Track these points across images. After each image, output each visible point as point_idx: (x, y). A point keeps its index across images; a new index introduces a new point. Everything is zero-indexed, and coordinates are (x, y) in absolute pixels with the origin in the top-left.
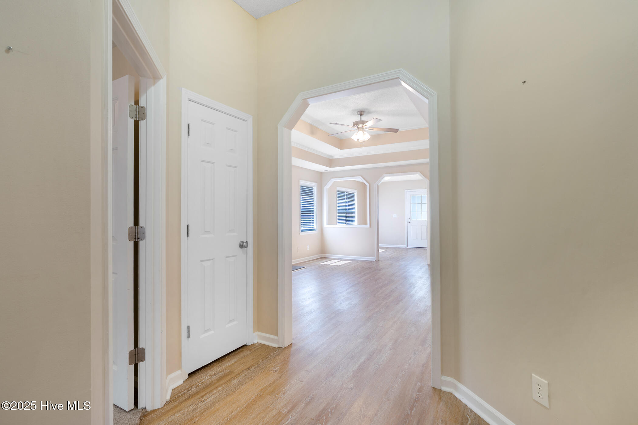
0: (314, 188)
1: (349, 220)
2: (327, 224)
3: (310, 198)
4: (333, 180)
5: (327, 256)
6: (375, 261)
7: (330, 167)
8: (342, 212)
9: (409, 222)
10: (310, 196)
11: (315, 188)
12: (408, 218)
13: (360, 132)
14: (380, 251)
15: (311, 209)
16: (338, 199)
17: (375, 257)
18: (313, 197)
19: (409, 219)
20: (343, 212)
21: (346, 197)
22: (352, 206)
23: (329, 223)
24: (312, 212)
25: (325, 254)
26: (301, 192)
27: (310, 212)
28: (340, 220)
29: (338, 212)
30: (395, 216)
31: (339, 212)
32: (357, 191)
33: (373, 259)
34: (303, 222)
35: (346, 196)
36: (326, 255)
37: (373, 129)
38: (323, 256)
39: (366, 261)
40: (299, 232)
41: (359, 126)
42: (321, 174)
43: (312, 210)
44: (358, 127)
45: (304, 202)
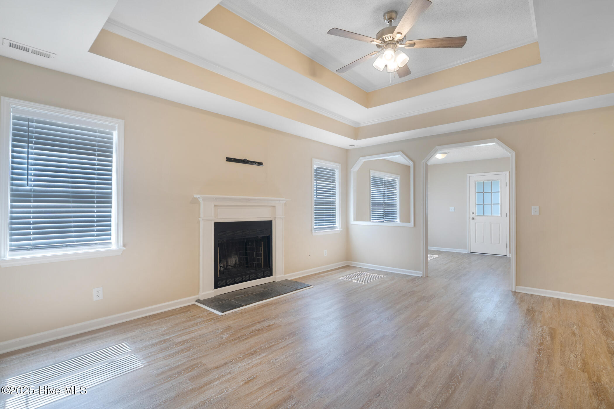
0: (336, 170)
1: (389, 215)
2: (354, 220)
3: (331, 184)
4: (363, 160)
5: (354, 264)
6: (422, 277)
7: (356, 139)
8: (377, 204)
9: (473, 219)
10: (331, 182)
11: (338, 170)
12: (471, 213)
13: (389, 52)
14: (431, 257)
15: (331, 199)
16: (372, 187)
17: (421, 271)
18: (335, 182)
19: (473, 213)
20: (379, 204)
21: (385, 184)
22: (391, 196)
23: (357, 219)
24: (333, 203)
25: (351, 261)
26: (315, 175)
27: (331, 203)
28: (375, 215)
29: (372, 204)
30: (452, 209)
31: (374, 204)
32: (400, 176)
33: (419, 274)
34: (318, 218)
35: (385, 182)
36: (353, 262)
37: (415, 44)
38: (349, 263)
39: (408, 276)
40: (311, 231)
41: (388, 40)
42: (347, 151)
43: (333, 201)
44: (384, 42)
45: (320, 190)
